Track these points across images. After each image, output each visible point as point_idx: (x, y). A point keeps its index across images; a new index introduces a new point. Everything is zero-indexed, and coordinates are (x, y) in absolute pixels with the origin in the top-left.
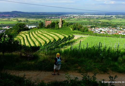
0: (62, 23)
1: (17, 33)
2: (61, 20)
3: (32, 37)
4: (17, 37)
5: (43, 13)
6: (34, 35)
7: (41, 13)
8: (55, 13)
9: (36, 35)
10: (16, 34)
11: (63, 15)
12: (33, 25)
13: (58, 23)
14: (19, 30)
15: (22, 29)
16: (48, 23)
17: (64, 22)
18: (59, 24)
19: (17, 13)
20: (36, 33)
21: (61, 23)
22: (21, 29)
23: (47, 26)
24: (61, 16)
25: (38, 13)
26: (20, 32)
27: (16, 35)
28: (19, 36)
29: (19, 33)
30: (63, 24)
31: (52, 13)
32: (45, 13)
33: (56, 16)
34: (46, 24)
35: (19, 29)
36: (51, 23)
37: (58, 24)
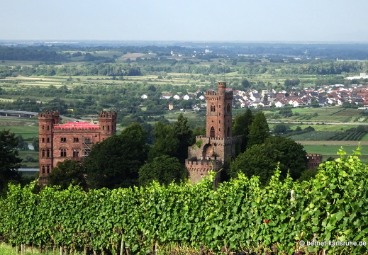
2: (220, 110)
18: (194, 151)
21: (220, 145)
24: (347, 84)
33: (288, 85)
34: (49, 152)
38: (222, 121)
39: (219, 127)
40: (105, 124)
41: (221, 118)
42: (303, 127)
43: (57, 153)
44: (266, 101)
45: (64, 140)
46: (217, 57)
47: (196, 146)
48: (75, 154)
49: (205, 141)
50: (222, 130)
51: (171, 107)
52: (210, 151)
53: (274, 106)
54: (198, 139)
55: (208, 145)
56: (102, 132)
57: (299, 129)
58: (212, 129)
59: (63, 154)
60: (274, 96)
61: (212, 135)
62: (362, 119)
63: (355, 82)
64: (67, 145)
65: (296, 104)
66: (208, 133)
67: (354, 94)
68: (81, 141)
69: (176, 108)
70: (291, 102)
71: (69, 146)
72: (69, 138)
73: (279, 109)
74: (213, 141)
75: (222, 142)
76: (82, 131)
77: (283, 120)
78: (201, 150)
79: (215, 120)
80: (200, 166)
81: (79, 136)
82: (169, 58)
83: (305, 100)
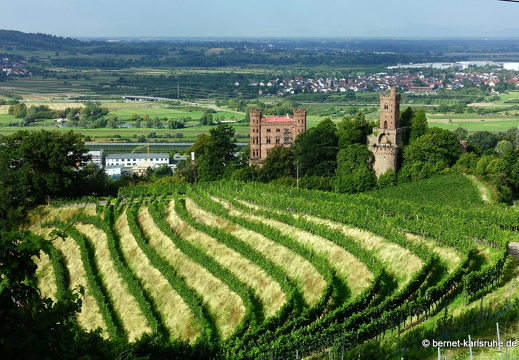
0: (404, 137)
2: (392, 108)
3: (134, 252)
5: (231, 44)
6: (153, 241)
7: (218, 51)
8: (342, 46)
9: (168, 241)
11: (412, 65)
12: (144, 151)
13: (367, 130)
15: (49, 183)
18: (372, 139)
19: (15, 51)
20: (173, 218)
21: (392, 134)
23: (264, 156)
24: (390, 73)
29: (23, 218)
30: (405, 143)
33: (345, 74)
34: (258, 140)
35: (30, 183)
36: (301, 138)
37: (364, 141)
38: (394, 117)
39: (391, 121)
40: (300, 118)
41: (393, 115)
43: (264, 140)
44: (332, 86)
45: (269, 130)
46: (282, 51)
47: (373, 135)
48: (277, 141)
49: (381, 131)
50: (394, 123)
51: (260, 92)
52: (384, 139)
53: (339, 91)
54: (374, 130)
55: (383, 134)
56: (298, 124)
58: (386, 122)
59: (269, 141)
60: (338, 82)
61: (385, 127)
62: (411, 101)
63: (395, 71)
64: (271, 134)
65: (356, 89)
66: (382, 125)
67: (398, 80)
68: (282, 131)
69: (265, 93)
70: (351, 88)
71: (273, 135)
72: (273, 129)
73: (344, 93)
74: (386, 132)
75: (395, 132)
76: (283, 123)
77: (350, 102)
78: (378, 138)
79: (388, 116)
80: (383, 151)
81: (280, 128)
82: (244, 51)
83: (362, 86)
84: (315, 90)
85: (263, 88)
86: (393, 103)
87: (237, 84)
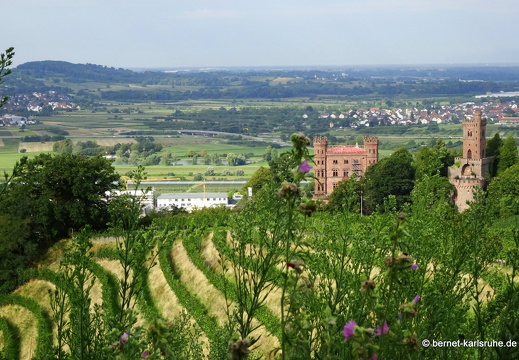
0: (492, 168)
1: (31, 247)
2: (476, 135)
3: (161, 290)
4: (21, 291)
5: (300, 73)
6: (185, 277)
7: (283, 80)
8: (424, 73)
9: (201, 276)
10: (20, 258)
11: (503, 94)
12: (199, 190)
13: (448, 161)
14: (53, 223)
15: (73, 213)
16: (340, 167)
17: (503, 151)
18: (454, 171)
19: (63, 84)
20: (210, 252)
21: (477, 165)
22: (65, 214)
23: (330, 191)
24: (478, 102)
25: (253, 74)
26: (55, 240)
27: (14, 276)
28: (39, 283)
29: (42, 254)
30: (494, 173)
31: (389, 72)
32: (320, 73)
33: (427, 104)
34: (323, 173)
35: (51, 214)
36: (372, 170)
37: (445, 173)
38: (479, 145)
39: (476, 150)
40: (371, 148)
41: (478, 143)
42: (454, 141)
43: (330, 173)
44: (412, 118)
45: (336, 162)
46: (356, 80)
47: (455, 166)
48: (345, 174)
49: (464, 162)
50: (479, 152)
51: (331, 125)
52: (468, 171)
53: (420, 123)
54: (456, 160)
55: (467, 165)
56: (369, 155)
57: (450, 143)
58: (469, 151)
59: (335, 174)
60: (419, 113)
61: (469, 157)
62: (502, 133)
63: (484, 100)
64: (337, 166)
65: (439, 121)
66: (465, 155)
67: (487, 110)
68: (351, 163)
69: (336, 126)
70: (434, 119)
72: (341, 160)
73: (426, 125)
74: (470, 162)
75: (480, 162)
76: (352, 154)
77: (433, 135)
78: (460, 169)
79: (472, 143)
80: (467, 183)
81: (349, 159)
82: (314, 81)
83: (447, 117)
84: (393, 122)
85: (334, 121)
86: (478, 129)
87: (306, 116)
